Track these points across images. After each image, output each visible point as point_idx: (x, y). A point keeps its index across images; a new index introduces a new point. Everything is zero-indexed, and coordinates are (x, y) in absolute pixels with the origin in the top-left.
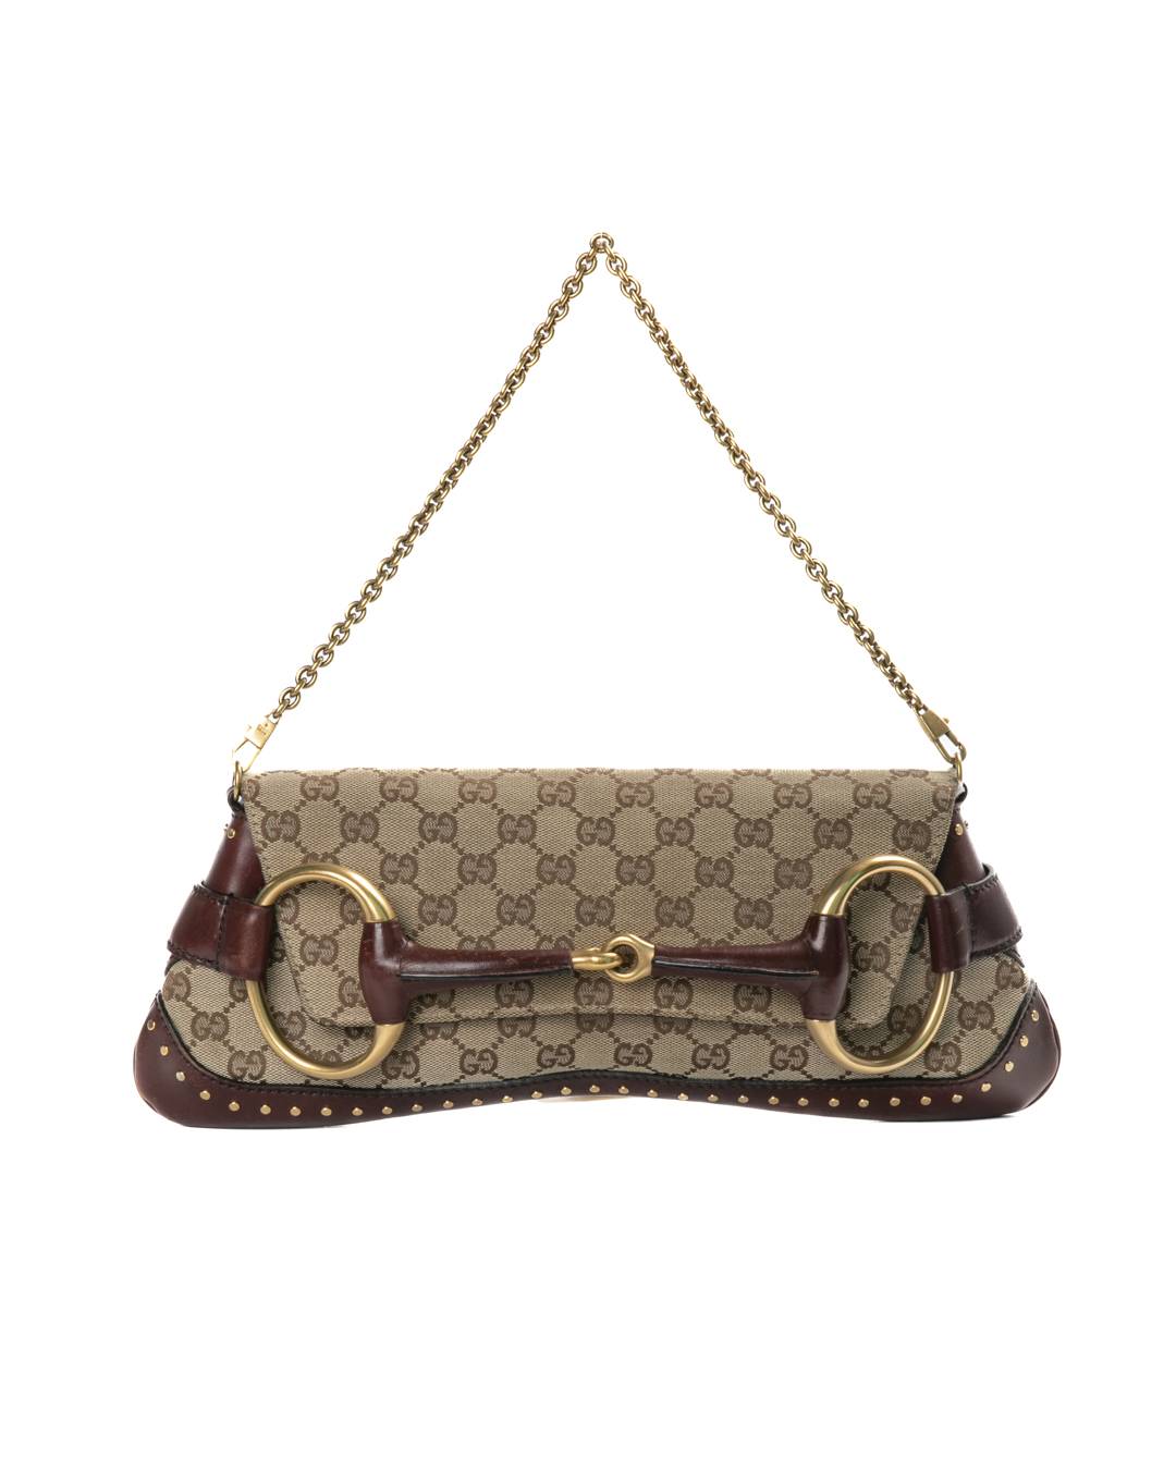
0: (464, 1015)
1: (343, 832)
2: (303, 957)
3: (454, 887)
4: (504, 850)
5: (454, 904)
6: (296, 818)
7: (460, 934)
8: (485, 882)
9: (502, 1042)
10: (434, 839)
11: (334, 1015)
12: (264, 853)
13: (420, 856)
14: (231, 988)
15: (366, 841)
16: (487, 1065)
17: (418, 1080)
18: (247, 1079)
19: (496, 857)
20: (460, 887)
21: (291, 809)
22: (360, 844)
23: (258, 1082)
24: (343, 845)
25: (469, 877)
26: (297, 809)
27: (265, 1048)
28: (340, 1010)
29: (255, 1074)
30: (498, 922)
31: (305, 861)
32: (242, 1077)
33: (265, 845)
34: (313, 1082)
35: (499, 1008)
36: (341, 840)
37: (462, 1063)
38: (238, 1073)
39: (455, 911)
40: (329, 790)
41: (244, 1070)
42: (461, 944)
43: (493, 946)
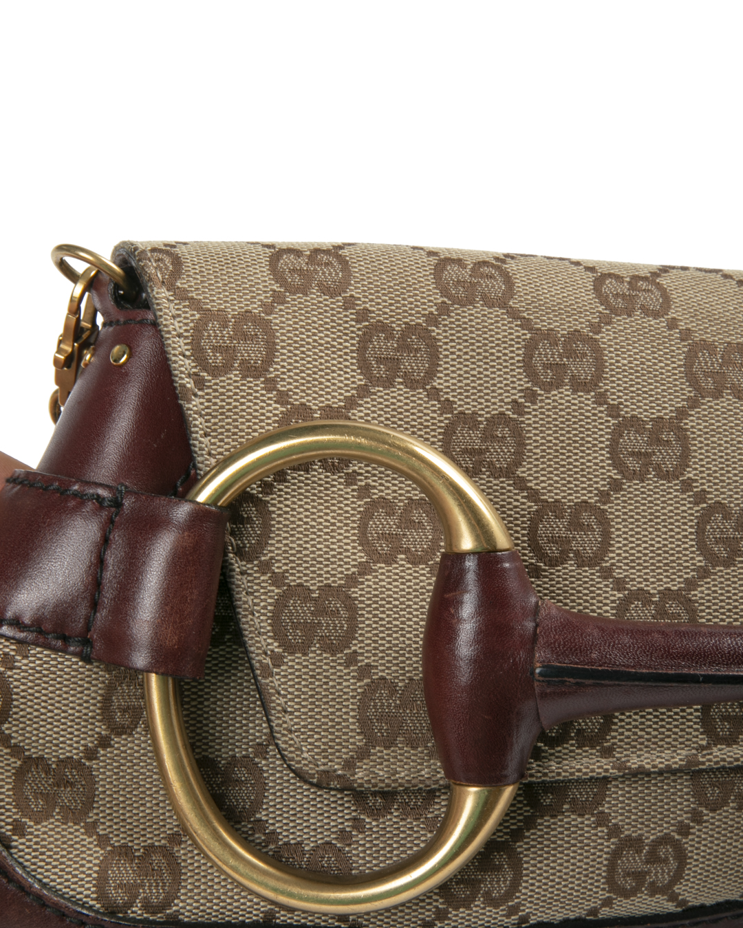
0: (634, 762)
1: (364, 366)
2: (279, 633)
3: (602, 485)
4: (703, 410)
5: (604, 521)
6: (266, 326)
7: (619, 585)
8: (667, 476)
9: (699, 822)
10: (557, 384)
11: (349, 765)
12: (196, 401)
13: (528, 419)
14: (106, 701)
15: (411, 383)
16: (660, 875)
17: (513, 910)
18: (137, 911)
19: (688, 423)
20: (616, 486)
21: (256, 309)
22: (400, 390)
23: (159, 917)
24: (364, 391)
25: (632, 464)
26: (269, 309)
27: (175, 839)
28: (363, 754)
29: (157, 895)
30: (700, 561)
31: (285, 419)
32: (129, 905)
33: (200, 383)
34: (282, 917)
35: (708, 747)
36: (360, 380)
37: (612, 867)
38: (119, 897)
39: (606, 535)
40: (331, 274)
41: (132, 890)
42: (623, 606)
43: (693, 613)
